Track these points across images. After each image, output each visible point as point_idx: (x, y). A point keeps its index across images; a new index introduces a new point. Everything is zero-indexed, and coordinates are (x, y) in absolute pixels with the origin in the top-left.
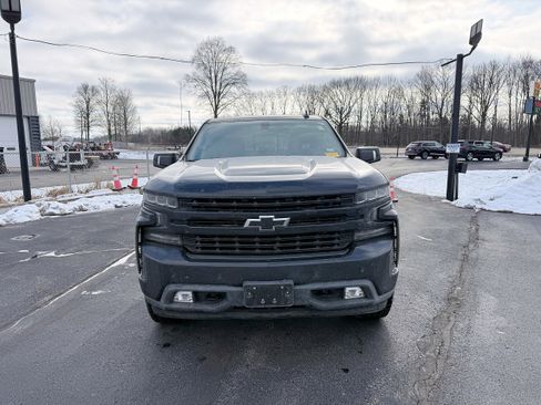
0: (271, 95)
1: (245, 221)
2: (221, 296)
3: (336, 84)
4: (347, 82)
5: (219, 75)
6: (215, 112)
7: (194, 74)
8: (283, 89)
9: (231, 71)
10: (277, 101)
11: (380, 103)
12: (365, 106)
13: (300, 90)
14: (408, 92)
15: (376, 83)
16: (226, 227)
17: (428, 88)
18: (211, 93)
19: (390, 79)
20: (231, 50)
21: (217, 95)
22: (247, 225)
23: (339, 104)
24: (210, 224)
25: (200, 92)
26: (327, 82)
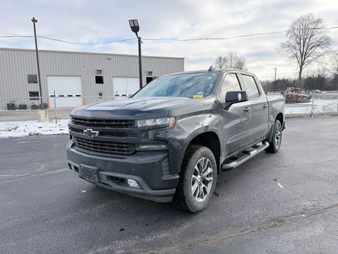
5: (307, 41)
6: (301, 67)
7: (288, 42)
9: (317, 37)
18: (299, 54)
20: (319, 21)
21: (304, 55)
22: (84, 133)
25: (291, 54)
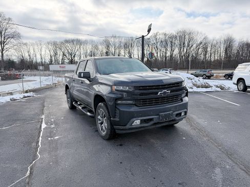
0: (32, 44)
1: (158, 93)
2: (151, 120)
3: (67, 41)
4: (73, 41)
6: (2, 52)
8: (40, 42)
9: (10, 31)
10: (36, 47)
11: (89, 51)
12: (82, 53)
13: (48, 43)
14: (100, 47)
15: (86, 42)
16: (152, 95)
17: (108, 47)
19: (92, 41)
22: (159, 94)
23: (70, 51)
24: (146, 95)
26: (62, 40)
